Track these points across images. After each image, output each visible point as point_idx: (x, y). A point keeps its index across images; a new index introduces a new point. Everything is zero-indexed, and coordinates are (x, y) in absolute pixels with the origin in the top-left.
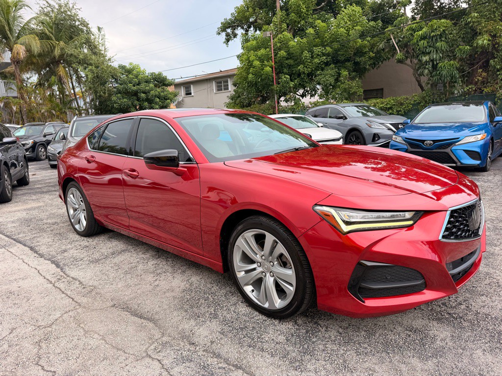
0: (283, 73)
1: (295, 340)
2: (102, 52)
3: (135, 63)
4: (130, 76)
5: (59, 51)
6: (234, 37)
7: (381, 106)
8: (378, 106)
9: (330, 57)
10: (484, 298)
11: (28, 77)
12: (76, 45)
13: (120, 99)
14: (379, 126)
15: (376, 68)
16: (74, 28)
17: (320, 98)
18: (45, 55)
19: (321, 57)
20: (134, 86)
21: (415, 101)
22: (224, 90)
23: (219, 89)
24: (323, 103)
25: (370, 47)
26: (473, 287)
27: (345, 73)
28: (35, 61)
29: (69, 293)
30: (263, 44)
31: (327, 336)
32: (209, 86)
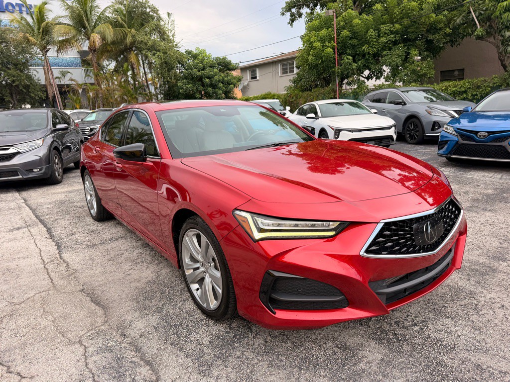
0: (346, 53)
1: (219, 343)
2: (171, 38)
3: (201, 48)
4: (196, 61)
5: (131, 38)
6: (300, 17)
7: (454, 89)
8: (450, 90)
9: (399, 35)
10: (447, 321)
11: (108, 64)
12: (146, 32)
13: (186, 84)
14: (441, 113)
15: (456, 45)
16: (145, 15)
17: (386, 81)
18: (118, 42)
19: (388, 35)
20: (199, 71)
21: (494, 83)
22: (289, 73)
23: (285, 71)
24: (389, 86)
25: (446, 23)
26: (444, 306)
27: (414, 52)
28: (109, 48)
29: (52, 274)
30: (326, 23)
31: (251, 343)
32: (274, 69)
